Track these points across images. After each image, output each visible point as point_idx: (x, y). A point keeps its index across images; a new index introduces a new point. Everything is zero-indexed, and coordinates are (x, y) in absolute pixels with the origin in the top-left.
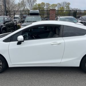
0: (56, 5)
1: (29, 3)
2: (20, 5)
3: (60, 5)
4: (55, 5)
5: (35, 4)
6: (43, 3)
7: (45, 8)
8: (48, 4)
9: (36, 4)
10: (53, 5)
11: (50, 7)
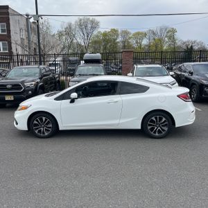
0: (146, 34)
1: (82, 31)
2: (62, 35)
3: (154, 34)
4: (142, 33)
5: (95, 33)
6: (114, 30)
7: (118, 40)
8: (126, 33)
9: (99, 32)
10: (138, 34)
11: (130, 38)
